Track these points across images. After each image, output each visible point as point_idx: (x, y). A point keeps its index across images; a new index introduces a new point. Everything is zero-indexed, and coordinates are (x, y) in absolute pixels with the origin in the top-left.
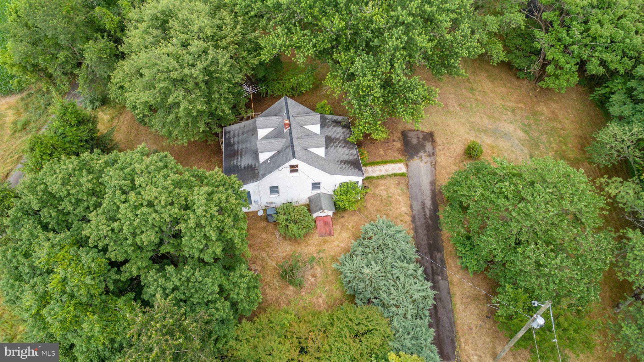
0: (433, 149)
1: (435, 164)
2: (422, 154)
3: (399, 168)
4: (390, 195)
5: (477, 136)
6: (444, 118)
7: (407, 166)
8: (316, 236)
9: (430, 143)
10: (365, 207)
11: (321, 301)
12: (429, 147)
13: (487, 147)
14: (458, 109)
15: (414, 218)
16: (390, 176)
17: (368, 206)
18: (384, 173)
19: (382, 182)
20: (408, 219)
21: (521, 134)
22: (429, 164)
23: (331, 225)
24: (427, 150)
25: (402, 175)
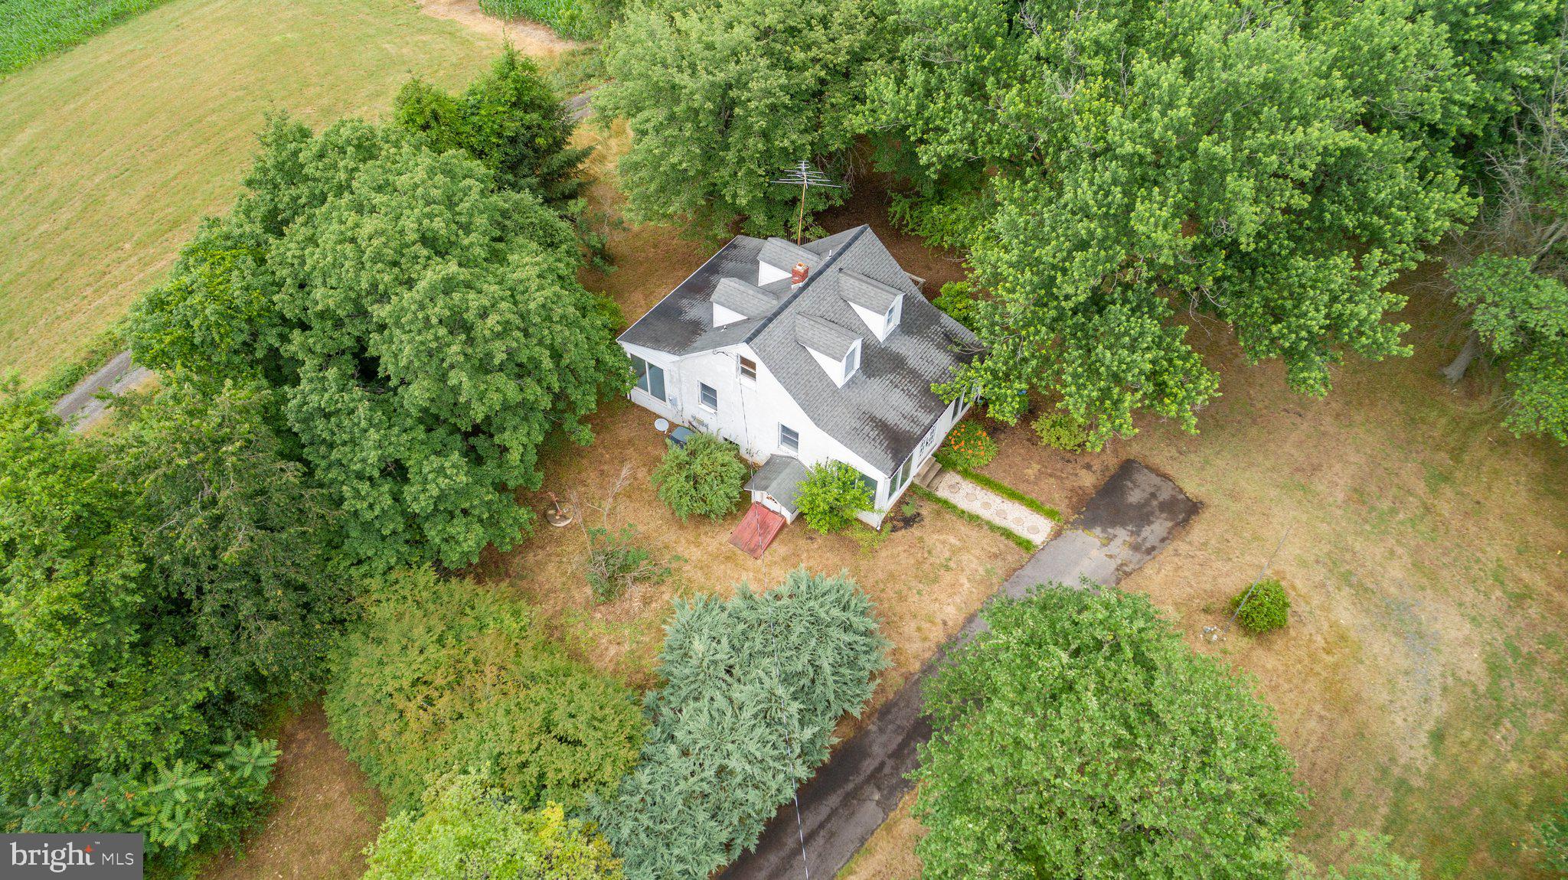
0: (1163, 540)
1: (1128, 574)
2: (1122, 534)
3: (1034, 527)
4: (952, 564)
5: (1324, 586)
6: (1273, 493)
7: (1057, 534)
8: (725, 537)
9: (1170, 524)
10: (873, 551)
11: (613, 650)
12: (1158, 527)
13: (1326, 627)
14: (1340, 496)
15: (952, 641)
16: (993, 528)
17: (884, 554)
18: (986, 514)
19: (964, 529)
20: (937, 635)
21: (1473, 664)
22: (1113, 565)
23: (770, 537)
24: (1144, 534)
25: (1025, 545)
